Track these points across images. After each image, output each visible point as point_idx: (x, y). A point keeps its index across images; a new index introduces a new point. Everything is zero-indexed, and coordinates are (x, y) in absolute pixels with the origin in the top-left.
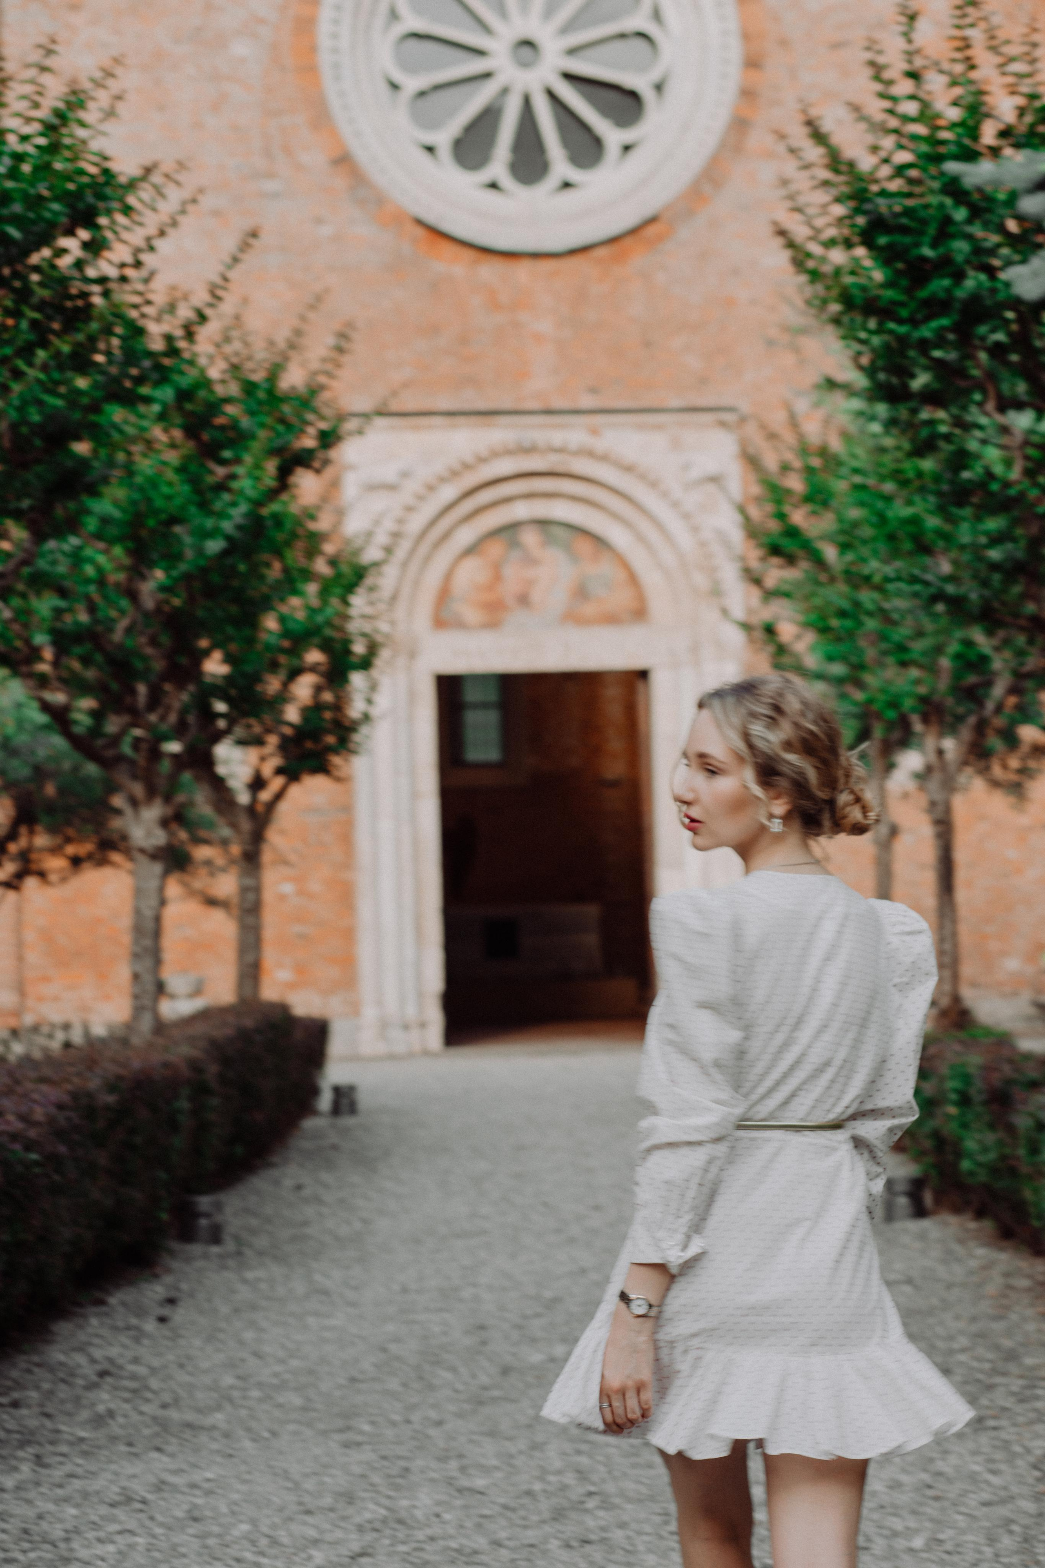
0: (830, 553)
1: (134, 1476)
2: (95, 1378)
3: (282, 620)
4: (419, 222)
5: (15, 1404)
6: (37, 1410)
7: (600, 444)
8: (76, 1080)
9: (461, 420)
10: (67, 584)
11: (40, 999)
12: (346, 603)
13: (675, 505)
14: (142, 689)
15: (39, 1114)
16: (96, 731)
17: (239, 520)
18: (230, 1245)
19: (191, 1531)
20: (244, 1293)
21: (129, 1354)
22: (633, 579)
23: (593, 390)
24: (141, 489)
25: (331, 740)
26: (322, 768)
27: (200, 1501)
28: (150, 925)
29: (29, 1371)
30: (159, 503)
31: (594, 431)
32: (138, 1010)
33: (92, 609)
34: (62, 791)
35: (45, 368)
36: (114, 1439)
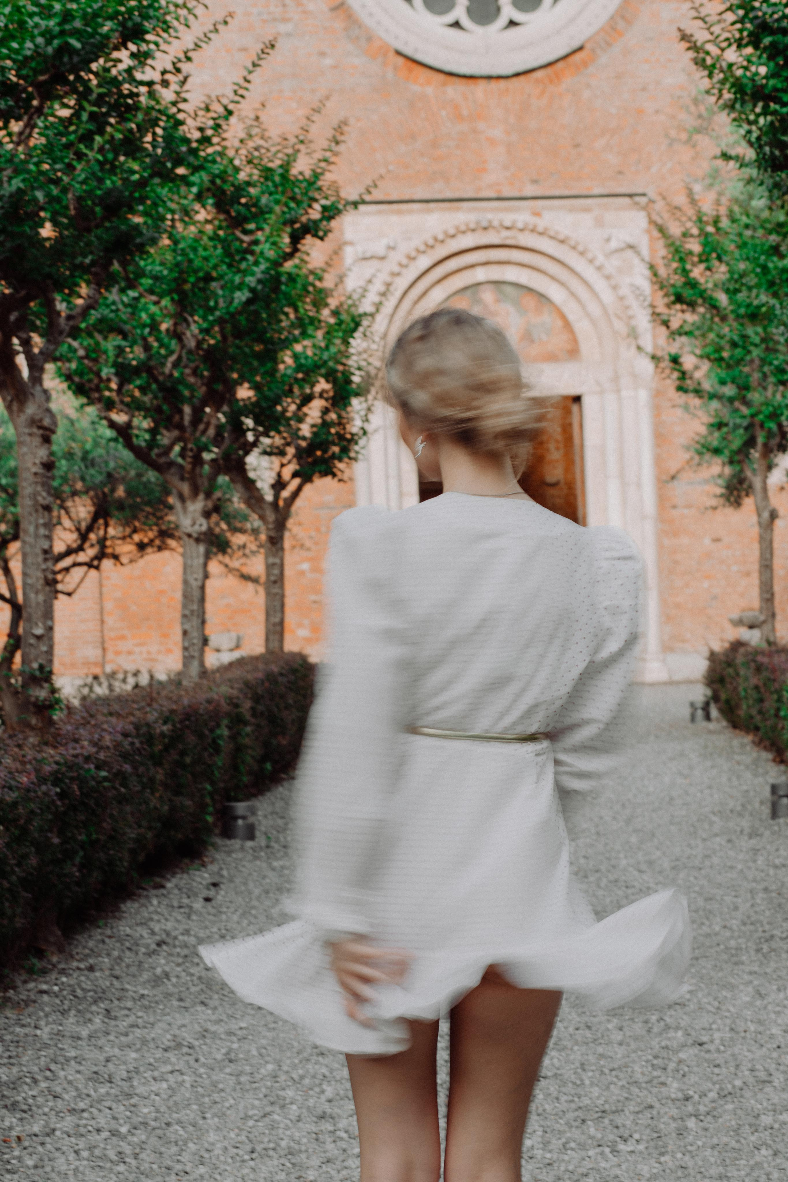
0: (723, 299)
1: (184, 1026)
2: (154, 946)
3: (296, 356)
4: (398, 53)
5: (91, 969)
6: (107, 973)
7: (541, 224)
8: (138, 714)
9: (432, 205)
10: (127, 327)
11: (117, 653)
12: (347, 343)
13: (599, 268)
14: (187, 410)
15: (107, 740)
16: (152, 443)
17: (260, 276)
18: (261, 840)
19: (228, 1070)
20: (272, 878)
21: (181, 928)
22: (567, 325)
23: (535, 182)
24: (183, 253)
25: (336, 449)
26: (329, 471)
27: (235, 1046)
28: (196, 593)
29: (103, 942)
30: (198, 263)
31: (537, 214)
32: (187, 660)
33: (147, 348)
34: (129, 493)
35: (101, 150)
36: (168, 995)
